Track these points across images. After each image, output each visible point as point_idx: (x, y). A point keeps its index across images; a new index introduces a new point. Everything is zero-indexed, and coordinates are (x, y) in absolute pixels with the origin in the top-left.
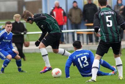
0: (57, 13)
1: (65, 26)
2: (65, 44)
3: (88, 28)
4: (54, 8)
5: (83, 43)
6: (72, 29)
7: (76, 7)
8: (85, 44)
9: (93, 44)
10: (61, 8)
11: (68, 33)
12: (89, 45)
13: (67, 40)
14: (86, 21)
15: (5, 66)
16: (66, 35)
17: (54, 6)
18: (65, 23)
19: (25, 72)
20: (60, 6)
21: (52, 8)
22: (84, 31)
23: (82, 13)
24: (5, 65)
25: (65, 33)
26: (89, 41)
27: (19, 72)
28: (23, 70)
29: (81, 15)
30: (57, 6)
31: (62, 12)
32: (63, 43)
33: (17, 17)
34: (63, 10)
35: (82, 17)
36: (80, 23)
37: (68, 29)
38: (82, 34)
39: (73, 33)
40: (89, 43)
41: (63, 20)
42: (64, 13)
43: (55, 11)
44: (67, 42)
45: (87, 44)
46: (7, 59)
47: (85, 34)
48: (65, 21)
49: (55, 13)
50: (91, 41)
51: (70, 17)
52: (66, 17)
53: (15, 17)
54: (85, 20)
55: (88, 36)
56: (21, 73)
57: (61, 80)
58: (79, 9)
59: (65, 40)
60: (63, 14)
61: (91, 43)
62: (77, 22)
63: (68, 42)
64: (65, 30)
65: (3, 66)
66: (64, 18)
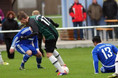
0: (76, 9)
1: (84, 23)
2: (84, 40)
3: (107, 25)
4: (74, 4)
5: (103, 39)
6: (92, 25)
7: (96, 4)
8: (105, 40)
9: (113, 41)
10: (80, 4)
11: (87, 29)
12: (109, 41)
13: (86, 36)
14: (106, 17)
15: (25, 62)
16: (86, 31)
17: (73, 3)
18: (85, 20)
19: (44, 68)
20: (80, 2)
21: (72, 5)
22: (103, 27)
23: (101, 9)
24: (25, 60)
25: (85, 29)
26: (109, 37)
27: (38, 68)
28: (42, 67)
29: (100, 11)
30: (77, 2)
31: (82, 8)
32: (83, 39)
33: (35, 13)
34: (82, 6)
35: (102, 13)
36: (100, 19)
37: (87, 25)
38: (102, 31)
39: (93, 29)
40: (109, 40)
41: (83, 16)
42: (84, 9)
43: (74, 7)
44: (86, 38)
45: (107, 40)
46: (26, 55)
47: (105, 30)
48: (84, 18)
49: (74, 9)
50: (111, 37)
51: (90, 14)
52: (85, 14)
53: (34, 13)
54: (104, 16)
55: (108, 32)
56: (40, 69)
57: (81, 76)
58: (99, 6)
59: (84, 37)
60: (82, 11)
61: (111, 40)
62: (97, 18)
63: (88, 39)
64: (84, 26)
65: (23, 61)
66: (83, 14)
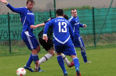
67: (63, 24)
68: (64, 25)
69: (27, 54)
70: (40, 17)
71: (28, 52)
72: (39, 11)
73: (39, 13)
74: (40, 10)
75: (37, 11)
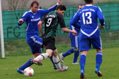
67: (86, 15)
68: (88, 15)
69: (61, 51)
70: (74, 11)
71: (62, 49)
72: (73, 5)
73: (74, 7)
74: (75, 4)
75: (71, 5)
